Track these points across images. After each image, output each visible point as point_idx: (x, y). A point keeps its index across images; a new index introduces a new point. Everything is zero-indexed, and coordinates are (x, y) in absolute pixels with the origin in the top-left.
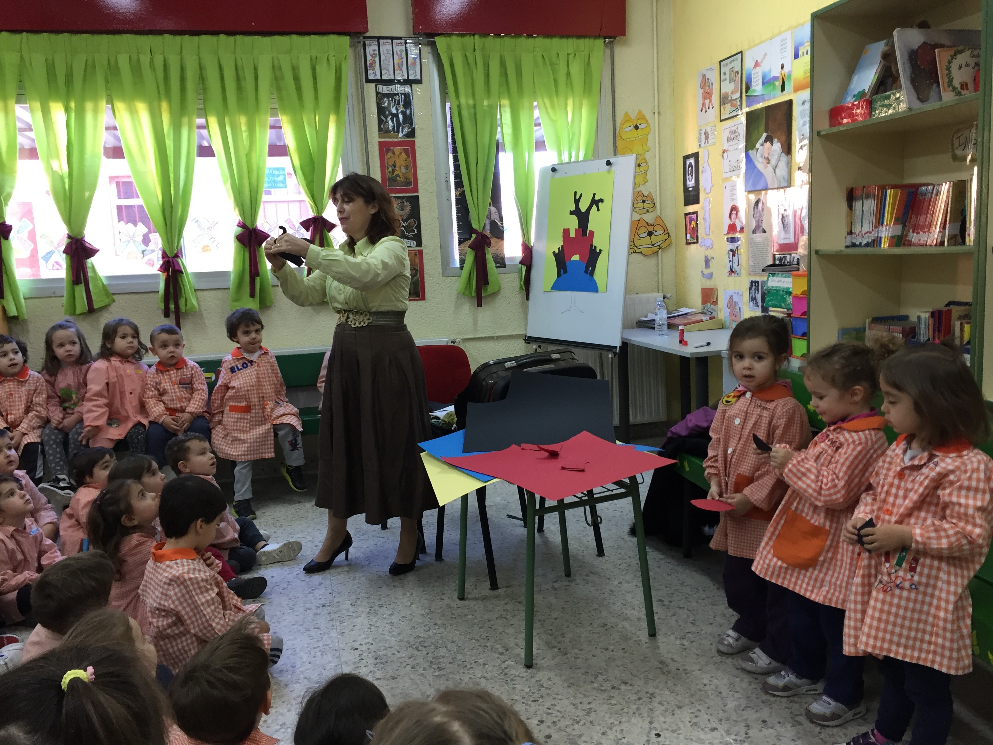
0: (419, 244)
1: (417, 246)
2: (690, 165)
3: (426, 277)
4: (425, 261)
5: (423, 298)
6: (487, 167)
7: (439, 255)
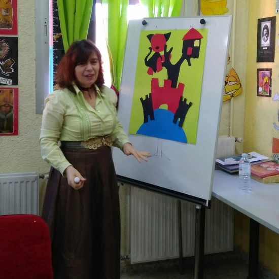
0: (15, 82)
1: (13, 84)
2: (266, 27)
3: (20, 113)
4: (20, 98)
5: (16, 133)
6: (84, 15)
7: (34, 94)
